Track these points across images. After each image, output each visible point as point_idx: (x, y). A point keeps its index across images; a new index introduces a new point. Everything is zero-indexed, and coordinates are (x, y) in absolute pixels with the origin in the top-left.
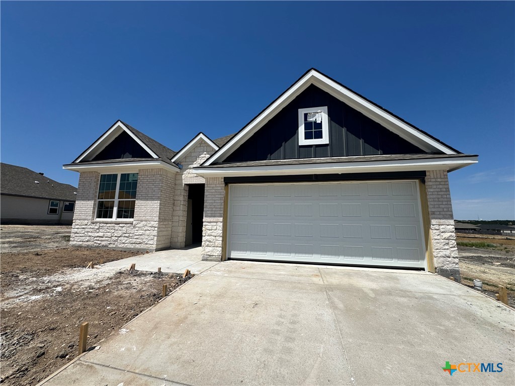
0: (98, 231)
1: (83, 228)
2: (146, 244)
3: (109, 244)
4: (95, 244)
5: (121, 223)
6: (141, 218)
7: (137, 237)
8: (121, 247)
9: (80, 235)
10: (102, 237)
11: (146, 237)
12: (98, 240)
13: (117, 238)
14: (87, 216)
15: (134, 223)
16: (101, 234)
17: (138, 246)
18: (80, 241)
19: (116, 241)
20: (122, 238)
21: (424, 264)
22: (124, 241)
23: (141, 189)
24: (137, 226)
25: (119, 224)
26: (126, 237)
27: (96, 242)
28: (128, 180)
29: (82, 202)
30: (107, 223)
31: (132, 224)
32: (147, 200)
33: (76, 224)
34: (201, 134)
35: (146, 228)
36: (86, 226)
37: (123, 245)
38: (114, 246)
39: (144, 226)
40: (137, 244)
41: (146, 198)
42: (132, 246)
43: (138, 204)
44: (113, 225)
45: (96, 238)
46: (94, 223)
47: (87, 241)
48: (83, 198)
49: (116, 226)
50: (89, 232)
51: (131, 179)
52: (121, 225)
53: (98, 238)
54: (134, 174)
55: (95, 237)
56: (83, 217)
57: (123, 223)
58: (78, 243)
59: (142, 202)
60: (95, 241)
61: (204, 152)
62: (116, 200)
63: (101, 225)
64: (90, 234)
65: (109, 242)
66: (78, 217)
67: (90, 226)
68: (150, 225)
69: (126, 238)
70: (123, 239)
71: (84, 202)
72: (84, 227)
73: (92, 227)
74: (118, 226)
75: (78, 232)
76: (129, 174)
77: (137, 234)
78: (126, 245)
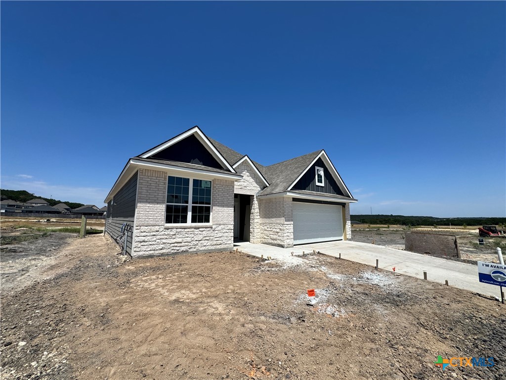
0: (174, 237)
1: (154, 235)
2: (226, 244)
3: (189, 249)
4: (173, 251)
5: (201, 228)
6: (219, 222)
7: (218, 239)
8: (202, 250)
9: (150, 243)
10: (181, 243)
11: (226, 238)
12: (176, 247)
13: (197, 242)
14: (158, 221)
15: (214, 227)
16: (180, 240)
17: (218, 247)
18: (151, 250)
19: (197, 244)
20: (203, 241)
21: (342, 238)
22: (205, 244)
23: (218, 197)
24: (216, 229)
25: (199, 228)
26: (208, 240)
27: (175, 248)
28: (201, 186)
29: (148, 205)
30: (185, 228)
31: (212, 228)
32: (223, 206)
33: (142, 231)
34: (246, 156)
35: (224, 231)
36: (158, 233)
37: (204, 248)
38: (195, 250)
39: (222, 229)
40: (218, 245)
41: (223, 205)
42: (213, 248)
43: (216, 210)
44: (193, 229)
45: (173, 245)
46: (168, 229)
47: (161, 249)
48: (149, 201)
49: (195, 230)
50: (163, 239)
51: (203, 186)
52: (200, 229)
53: (176, 244)
54: (206, 182)
55: (171, 244)
56: (151, 222)
57: (203, 228)
58: (147, 253)
59: (219, 208)
60: (172, 248)
61: (245, 170)
62: (190, 205)
63: (178, 230)
64: (164, 241)
65: (189, 247)
66: (143, 222)
67: (163, 233)
68: (228, 228)
69: (206, 241)
70: (205, 243)
71: (151, 206)
72: (154, 233)
73: (166, 233)
74: (198, 230)
75: (146, 240)
76: (201, 181)
77: (217, 236)
78: (207, 247)
